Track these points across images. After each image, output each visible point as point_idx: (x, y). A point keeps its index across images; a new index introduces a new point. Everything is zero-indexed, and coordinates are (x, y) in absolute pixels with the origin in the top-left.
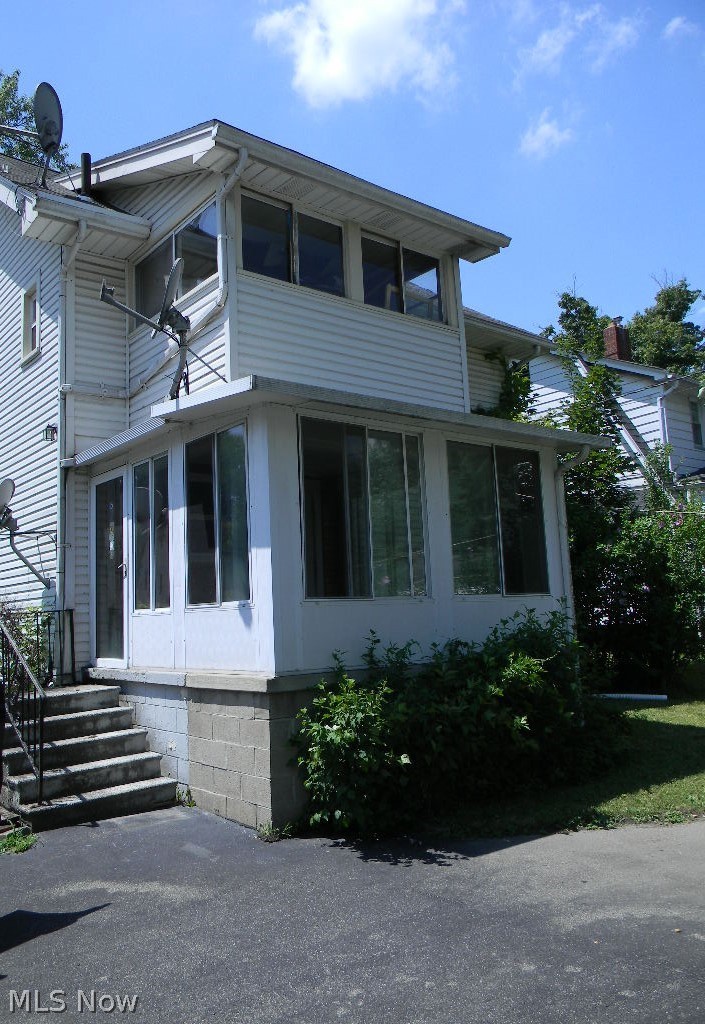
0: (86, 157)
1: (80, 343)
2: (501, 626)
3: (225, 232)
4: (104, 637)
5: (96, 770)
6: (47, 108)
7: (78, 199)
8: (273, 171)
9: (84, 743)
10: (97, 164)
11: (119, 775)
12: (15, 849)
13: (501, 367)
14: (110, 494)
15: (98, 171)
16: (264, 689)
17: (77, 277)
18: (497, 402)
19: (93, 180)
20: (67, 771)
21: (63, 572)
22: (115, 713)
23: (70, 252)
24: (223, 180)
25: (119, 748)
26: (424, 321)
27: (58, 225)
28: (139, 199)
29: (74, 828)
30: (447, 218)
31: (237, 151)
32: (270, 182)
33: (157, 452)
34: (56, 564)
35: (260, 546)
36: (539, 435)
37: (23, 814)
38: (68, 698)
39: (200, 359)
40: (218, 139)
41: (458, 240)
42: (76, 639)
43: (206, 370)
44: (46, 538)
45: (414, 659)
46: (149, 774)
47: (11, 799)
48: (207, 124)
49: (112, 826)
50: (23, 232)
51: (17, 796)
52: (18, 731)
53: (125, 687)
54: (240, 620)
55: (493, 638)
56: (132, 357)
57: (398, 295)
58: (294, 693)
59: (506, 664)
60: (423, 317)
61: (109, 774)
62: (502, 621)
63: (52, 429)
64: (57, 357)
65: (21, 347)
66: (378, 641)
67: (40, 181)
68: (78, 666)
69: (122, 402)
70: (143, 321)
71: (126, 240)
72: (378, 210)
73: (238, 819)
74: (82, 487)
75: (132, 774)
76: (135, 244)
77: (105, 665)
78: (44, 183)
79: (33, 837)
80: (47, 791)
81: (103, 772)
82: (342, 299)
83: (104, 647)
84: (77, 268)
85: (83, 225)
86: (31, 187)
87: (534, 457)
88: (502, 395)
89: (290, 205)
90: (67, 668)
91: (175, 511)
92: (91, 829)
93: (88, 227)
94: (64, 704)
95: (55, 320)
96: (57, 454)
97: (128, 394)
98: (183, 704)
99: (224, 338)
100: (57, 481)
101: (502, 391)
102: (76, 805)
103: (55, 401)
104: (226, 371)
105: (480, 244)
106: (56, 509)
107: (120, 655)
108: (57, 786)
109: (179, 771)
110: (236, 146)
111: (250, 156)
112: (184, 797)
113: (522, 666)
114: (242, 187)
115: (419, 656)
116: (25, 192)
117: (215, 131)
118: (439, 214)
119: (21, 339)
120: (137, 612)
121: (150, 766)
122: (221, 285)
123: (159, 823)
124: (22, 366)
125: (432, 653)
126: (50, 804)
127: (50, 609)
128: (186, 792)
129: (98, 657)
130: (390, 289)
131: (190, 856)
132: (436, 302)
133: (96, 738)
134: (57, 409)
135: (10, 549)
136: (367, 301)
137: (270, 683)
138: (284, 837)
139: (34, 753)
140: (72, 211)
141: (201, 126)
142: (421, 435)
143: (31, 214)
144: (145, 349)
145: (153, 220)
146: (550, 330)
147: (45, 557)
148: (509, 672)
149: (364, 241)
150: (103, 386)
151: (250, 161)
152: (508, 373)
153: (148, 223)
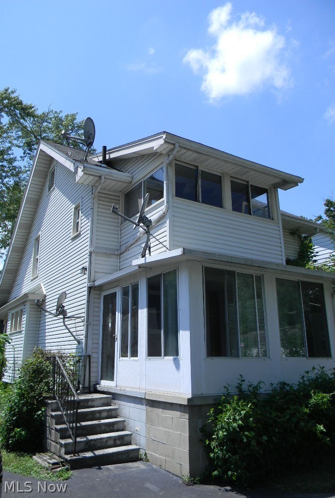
0: (105, 148)
1: (98, 229)
2: (306, 374)
3: (168, 180)
4: (104, 369)
5: (101, 439)
6: (89, 127)
7: (101, 166)
8: (189, 153)
9: (96, 424)
10: (109, 150)
11: (111, 442)
12: (62, 478)
13: (298, 239)
14: (110, 300)
15: (109, 153)
16: (186, 403)
17: (99, 200)
18: (297, 256)
19: (107, 157)
20: (87, 438)
21: (87, 337)
22: (110, 410)
23: (96, 190)
24: (167, 157)
25: (112, 428)
26: (262, 218)
27: (91, 178)
28: (127, 165)
29: (90, 469)
30: (272, 170)
31: (174, 144)
32: (189, 157)
33: (134, 281)
34: (84, 332)
35: (184, 329)
36: (323, 275)
37: (66, 460)
38: (87, 401)
39: (154, 237)
40: (166, 140)
41: (277, 180)
42: (91, 370)
43: (157, 242)
44: (79, 320)
45: (262, 391)
46: (126, 443)
47: (60, 452)
48: (161, 133)
49: (108, 469)
50: (77, 181)
51: (63, 450)
52: (64, 417)
53: (115, 396)
54: (174, 367)
55: (301, 381)
56: (122, 236)
57: (248, 207)
58: (200, 406)
59: (310, 397)
60: (260, 216)
61: (107, 441)
62: (306, 372)
63: (84, 269)
64: (88, 236)
65: (72, 230)
66: (244, 381)
67: (84, 159)
68: (92, 384)
69: (116, 256)
70: (127, 220)
71: (121, 183)
72: (239, 168)
73: (171, 471)
74: (98, 296)
75: (118, 442)
76: (125, 185)
77: (105, 384)
78: (86, 159)
79: (71, 472)
80: (78, 449)
81: (104, 440)
82: (221, 209)
83: (104, 374)
84: (99, 196)
85: (103, 177)
86: (81, 161)
87: (321, 286)
88: (299, 252)
89: (197, 167)
90: (87, 385)
91: (142, 310)
92: (98, 470)
93: (105, 178)
94: (86, 404)
95: (88, 219)
96: (86, 280)
97: (119, 252)
98: (144, 407)
99: (166, 228)
100: (86, 293)
101: (299, 250)
102: (91, 457)
103: (87, 256)
104: (167, 244)
105: (289, 182)
106: (85, 306)
107: (112, 379)
108: (82, 446)
109: (140, 442)
110: (174, 142)
111: (180, 146)
112: (143, 457)
113: (318, 398)
114: (175, 160)
115: (265, 389)
116: (78, 164)
117: (164, 136)
118: (268, 169)
119: (72, 227)
120: (121, 358)
121: (126, 439)
122: (165, 204)
123: (132, 470)
124: (72, 239)
125: (270, 388)
126: (79, 456)
127: (80, 354)
128: (144, 454)
129: (101, 379)
130: (245, 203)
131: (148, 490)
132: (267, 209)
133: (101, 422)
134: (87, 260)
135: (62, 324)
136: (234, 210)
137: (189, 400)
138: (196, 483)
139: (72, 428)
140: (98, 172)
141: (158, 134)
142: (263, 275)
143: (80, 173)
144: (128, 232)
145: (134, 174)
146: (320, 218)
147: (78, 329)
148: (313, 401)
149: (232, 182)
150: (108, 249)
151: (180, 149)
152: (302, 242)
153: (131, 175)
